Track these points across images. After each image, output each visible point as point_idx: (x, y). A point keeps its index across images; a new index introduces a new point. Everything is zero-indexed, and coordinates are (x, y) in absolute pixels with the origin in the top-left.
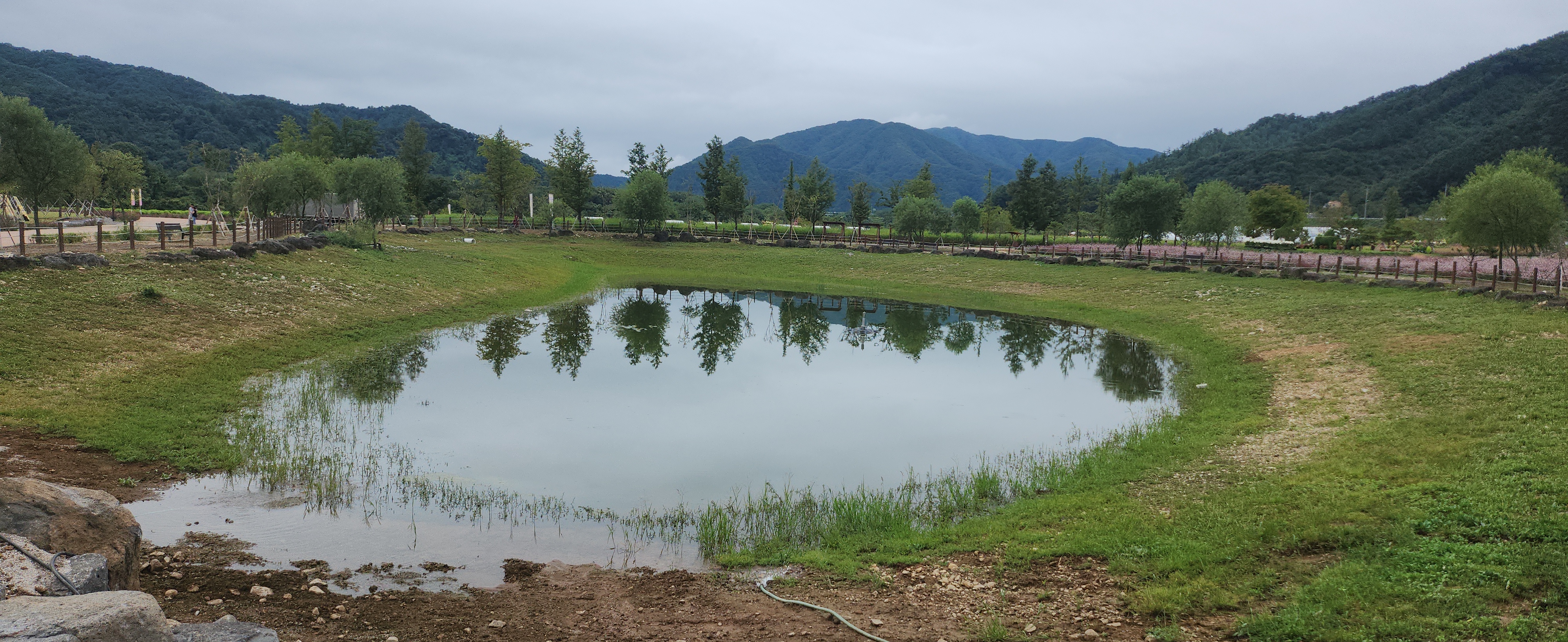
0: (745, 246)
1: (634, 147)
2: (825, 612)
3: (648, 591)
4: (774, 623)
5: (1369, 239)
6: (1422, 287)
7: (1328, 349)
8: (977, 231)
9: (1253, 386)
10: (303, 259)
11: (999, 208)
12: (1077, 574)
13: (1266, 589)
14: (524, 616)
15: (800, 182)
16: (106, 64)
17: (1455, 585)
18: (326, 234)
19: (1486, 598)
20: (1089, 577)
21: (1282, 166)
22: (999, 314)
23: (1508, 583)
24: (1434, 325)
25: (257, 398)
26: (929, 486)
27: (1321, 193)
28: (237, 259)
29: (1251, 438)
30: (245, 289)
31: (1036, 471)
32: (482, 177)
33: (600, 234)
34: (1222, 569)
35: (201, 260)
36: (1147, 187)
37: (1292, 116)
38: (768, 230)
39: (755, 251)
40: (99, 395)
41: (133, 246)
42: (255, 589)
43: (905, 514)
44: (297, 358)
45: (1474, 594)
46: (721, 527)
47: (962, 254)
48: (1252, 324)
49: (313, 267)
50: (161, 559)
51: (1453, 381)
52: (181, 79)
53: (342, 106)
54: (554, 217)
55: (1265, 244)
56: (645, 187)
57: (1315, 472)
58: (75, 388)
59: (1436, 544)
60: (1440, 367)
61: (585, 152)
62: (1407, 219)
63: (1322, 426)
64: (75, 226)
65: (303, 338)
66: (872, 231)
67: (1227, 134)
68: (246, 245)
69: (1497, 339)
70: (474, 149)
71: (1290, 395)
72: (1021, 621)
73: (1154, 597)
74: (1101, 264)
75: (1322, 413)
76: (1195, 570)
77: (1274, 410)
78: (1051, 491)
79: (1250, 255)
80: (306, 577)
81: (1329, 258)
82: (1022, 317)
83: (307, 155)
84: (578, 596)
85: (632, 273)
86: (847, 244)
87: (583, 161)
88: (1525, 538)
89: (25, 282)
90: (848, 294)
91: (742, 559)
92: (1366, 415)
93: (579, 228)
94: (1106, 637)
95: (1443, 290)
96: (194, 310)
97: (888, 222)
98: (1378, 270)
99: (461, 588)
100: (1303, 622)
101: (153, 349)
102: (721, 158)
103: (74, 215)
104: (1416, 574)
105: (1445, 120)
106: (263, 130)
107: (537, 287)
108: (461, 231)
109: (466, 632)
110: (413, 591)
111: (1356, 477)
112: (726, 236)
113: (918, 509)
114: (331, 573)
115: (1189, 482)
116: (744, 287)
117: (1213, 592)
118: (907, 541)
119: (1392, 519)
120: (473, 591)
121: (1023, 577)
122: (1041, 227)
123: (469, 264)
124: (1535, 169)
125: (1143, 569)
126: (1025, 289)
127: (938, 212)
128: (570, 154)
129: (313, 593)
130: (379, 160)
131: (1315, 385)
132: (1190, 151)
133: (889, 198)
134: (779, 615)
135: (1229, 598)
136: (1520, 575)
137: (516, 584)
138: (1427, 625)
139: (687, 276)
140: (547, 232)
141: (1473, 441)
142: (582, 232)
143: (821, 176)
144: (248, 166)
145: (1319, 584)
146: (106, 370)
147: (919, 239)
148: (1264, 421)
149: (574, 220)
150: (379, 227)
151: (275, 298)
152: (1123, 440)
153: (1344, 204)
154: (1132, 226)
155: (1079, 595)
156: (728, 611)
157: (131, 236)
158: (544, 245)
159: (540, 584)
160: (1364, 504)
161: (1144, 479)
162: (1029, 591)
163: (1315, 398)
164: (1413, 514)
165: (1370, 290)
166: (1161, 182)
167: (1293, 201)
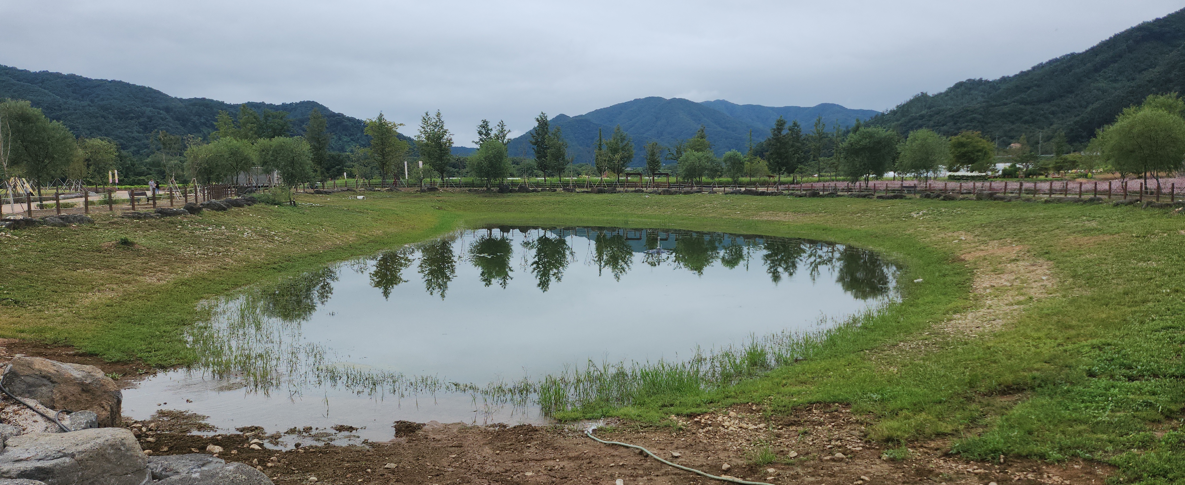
0: (567, 193)
1: (481, 123)
2: (638, 449)
3: (502, 440)
4: (599, 458)
5: (1043, 170)
6: (1085, 202)
7: (1015, 249)
8: (742, 176)
9: (957, 279)
10: (238, 214)
11: (759, 158)
12: (827, 415)
13: (973, 420)
14: (411, 460)
15: (607, 144)
16: (87, 80)
17: (1119, 411)
18: (254, 195)
19: (1144, 419)
20: (837, 417)
21: (974, 118)
22: (761, 237)
23: (1160, 407)
24: (1096, 229)
25: (207, 314)
26: (713, 359)
27: (1005, 138)
28: (189, 215)
29: (958, 316)
30: (195, 237)
31: (794, 346)
32: (367, 151)
33: (458, 189)
34: (939, 407)
35: (162, 217)
36: (871, 136)
37: (981, 80)
38: (585, 181)
39: (574, 197)
40: (90, 316)
41: (111, 209)
42: (210, 447)
43: (695, 379)
44: (236, 285)
45: (1134, 417)
46: (557, 393)
47: (732, 193)
48: (955, 234)
49: (246, 219)
50: (140, 429)
51: (1112, 268)
52: (142, 89)
53: (263, 104)
54: (424, 178)
55: (963, 176)
56: (490, 152)
57: (1009, 337)
58: (72, 311)
59: (1103, 382)
60: (1101, 259)
61: (445, 128)
62: (1072, 154)
63: (1012, 305)
64: (68, 198)
65: (240, 271)
66: (663, 179)
67: (931, 96)
68: (195, 204)
69: (1144, 237)
70: (362, 131)
71: (987, 284)
72: (786, 449)
73: (887, 428)
74: (838, 196)
75: (1012, 296)
76: (918, 408)
77: (975, 295)
78: (805, 359)
79: (952, 185)
80: (247, 438)
81: (1013, 185)
82: (779, 238)
83: (238, 138)
84: (451, 445)
85: (483, 217)
86: (644, 189)
87: (443, 135)
88: (1172, 375)
89: (33, 237)
90: (647, 227)
91: (573, 415)
92: (1046, 296)
93: (442, 186)
94: (851, 458)
95: (1101, 203)
96: (159, 253)
97: (674, 173)
98: (1051, 191)
99: (363, 442)
100: (1002, 440)
101: (128, 282)
102: (547, 128)
103: (68, 191)
104: (1088, 404)
105: (1098, 78)
106: (204, 124)
107: (413, 229)
108: (354, 191)
109: (368, 472)
110: (328, 446)
111: (1039, 338)
112: (553, 188)
113: (705, 375)
114: (266, 435)
115: (911, 348)
116: (569, 224)
117: (932, 423)
118: (697, 398)
119: (1069, 367)
120: (372, 445)
121: (786, 419)
122: (791, 171)
123: (361, 214)
124: (1170, 108)
125: (878, 409)
126: (781, 217)
127: (713, 162)
128: (433, 130)
129: (253, 449)
130: (291, 139)
131: (1005, 276)
132: (903, 110)
133: (675, 154)
134: (602, 452)
135: (946, 427)
136: (1169, 402)
137: (404, 438)
138: (1098, 440)
139: (524, 218)
140: (419, 189)
141: (1129, 310)
142: (445, 188)
143: (623, 139)
144: (195, 148)
145: (1014, 414)
146: (95, 298)
147: (698, 183)
148: (967, 304)
149: (439, 180)
150: (293, 190)
151: (218, 243)
152: (859, 322)
153: (1023, 145)
154: (861, 166)
155: (830, 430)
156: (564, 451)
157: (110, 202)
158: (416, 199)
159: (422, 437)
160: (1047, 356)
161: (876, 348)
162: (791, 429)
163: (1006, 286)
164: (1084, 363)
165: (1045, 206)
166: (882, 132)
167: (984, 143)
